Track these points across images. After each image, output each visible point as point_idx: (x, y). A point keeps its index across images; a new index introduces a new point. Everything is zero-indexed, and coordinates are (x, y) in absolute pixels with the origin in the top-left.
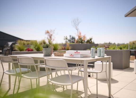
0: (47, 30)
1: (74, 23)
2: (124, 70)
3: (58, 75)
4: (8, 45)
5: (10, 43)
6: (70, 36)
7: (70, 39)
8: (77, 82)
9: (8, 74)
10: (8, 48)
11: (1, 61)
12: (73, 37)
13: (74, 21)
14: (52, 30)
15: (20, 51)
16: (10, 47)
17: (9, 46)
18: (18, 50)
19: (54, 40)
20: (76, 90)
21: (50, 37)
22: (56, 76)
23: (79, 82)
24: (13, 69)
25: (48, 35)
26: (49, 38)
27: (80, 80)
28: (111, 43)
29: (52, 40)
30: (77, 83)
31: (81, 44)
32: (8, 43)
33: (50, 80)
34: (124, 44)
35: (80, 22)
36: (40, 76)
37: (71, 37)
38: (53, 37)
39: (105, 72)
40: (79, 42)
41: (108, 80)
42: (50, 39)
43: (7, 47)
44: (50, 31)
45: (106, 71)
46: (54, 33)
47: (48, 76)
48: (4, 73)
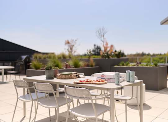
0: (67, 40)
1: (99, 34)
2: (159, 91)
3: (80, 103)
4: (21, 59)
5: (24, 57)
6: (95, 45)
7: (95, 49)
8: (103, 113)
9: (23, 101)
10: (22, 63)
11: (15, 85)
12: (98, 47)
13: (98, 31)
14: (73, 40)
15: (36, 69)
16: (24, 62)
17: (23, 60)
18: (33, 67)
19: (75, 52)
20: (102, 119)
21: (71, 49)
22: (78, 106)
23: (104, 114)
24: (28, 93)
25: (69, 46)
26: (69, 49)
27: (106, 111)
28: (144, 53)
29: (73, 52)
30: (102, 115)
31: (108, 60)
32: (21, 57)
33: (70, 111)
34: (161, 54)
35: (106, 33)
36: (59, 105)
37: (96, 47)
38: (74, 49)
39: (136, 99)
40: (105, 56)
41: (139, 105)
42: (71, 51)
43: (20, 62)
44: (71, 41)
45: (137, 97)
46: (76, 43)
47: (69, 104)
48: (18, 98)
